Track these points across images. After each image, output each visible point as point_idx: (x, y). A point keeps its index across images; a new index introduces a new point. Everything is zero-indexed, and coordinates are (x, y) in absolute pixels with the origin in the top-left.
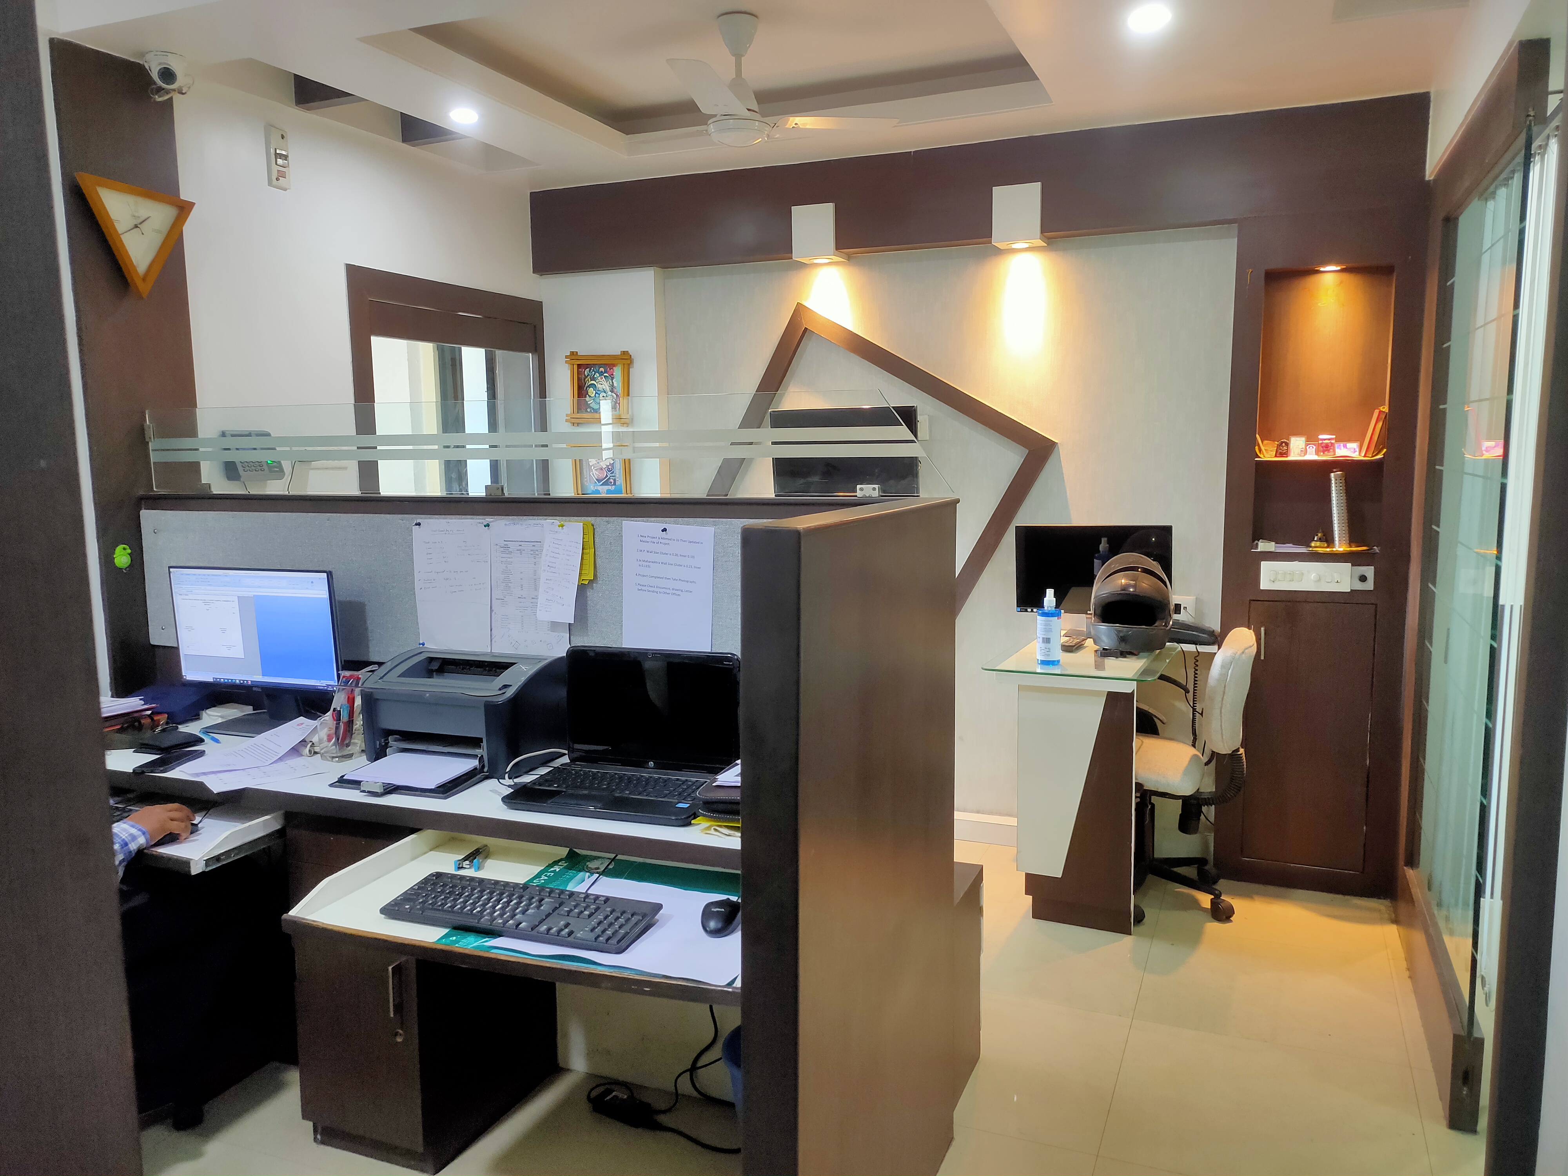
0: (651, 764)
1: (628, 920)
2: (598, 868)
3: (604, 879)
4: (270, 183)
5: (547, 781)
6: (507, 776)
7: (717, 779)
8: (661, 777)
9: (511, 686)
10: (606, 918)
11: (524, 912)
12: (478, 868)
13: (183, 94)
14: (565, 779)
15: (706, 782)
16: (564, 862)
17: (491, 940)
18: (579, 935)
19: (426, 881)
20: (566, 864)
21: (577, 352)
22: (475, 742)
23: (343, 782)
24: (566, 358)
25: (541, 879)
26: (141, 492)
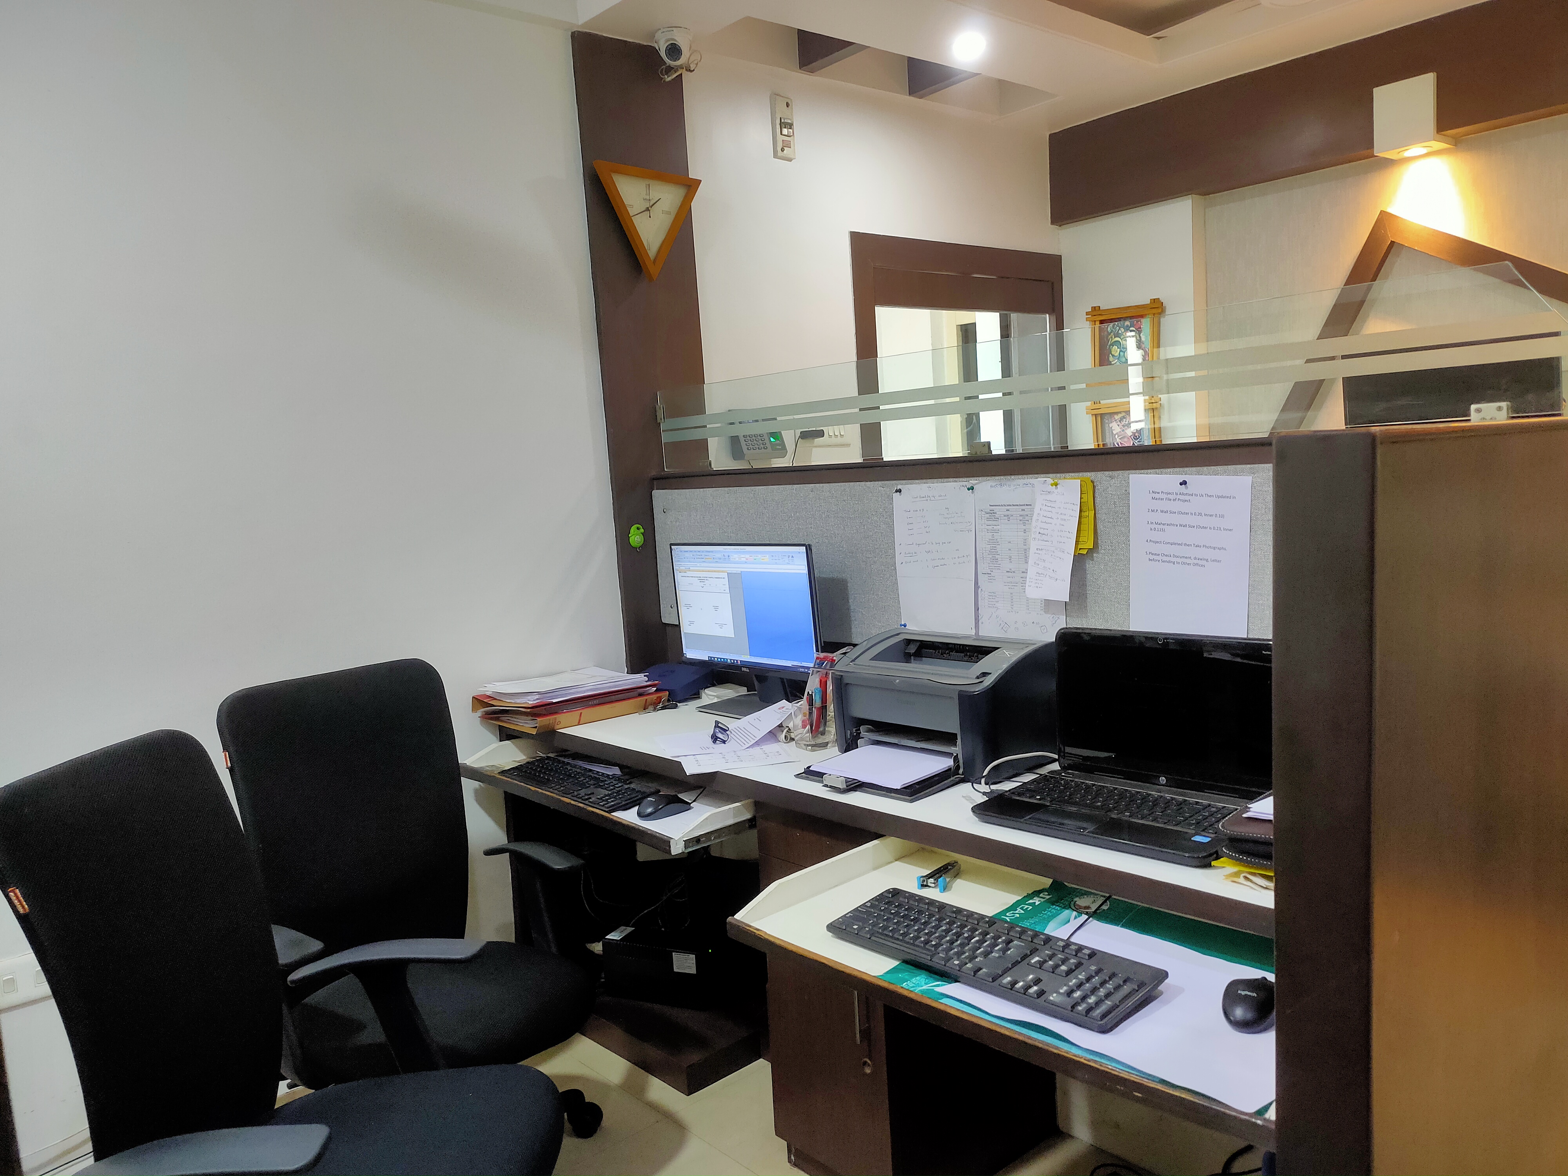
0: (1163, 780)
1: (1117, 988)
2: (1088, 908)
3: (1094, 924)
4: (776, 156)
5: (1028, 790)
6: (983, 781)
7: (1250, 808)
8: (1174, 799)
9: (990, 674)
10: (1088, 979)
11: (986, 954)
12: (944, 889)
13: (692, 71)
14: (1051, 790)
15: (1237, 809)
16: (1047, 893)
17: (945, 985)
18: (1051, 998)
19: (880, 898)
20: (1048, 897)
21: (1100, 307)
22: (949, 738)
23: (810, 774)
24: (1087, 315)
25: (1016, 912)
26: (653, 473)
